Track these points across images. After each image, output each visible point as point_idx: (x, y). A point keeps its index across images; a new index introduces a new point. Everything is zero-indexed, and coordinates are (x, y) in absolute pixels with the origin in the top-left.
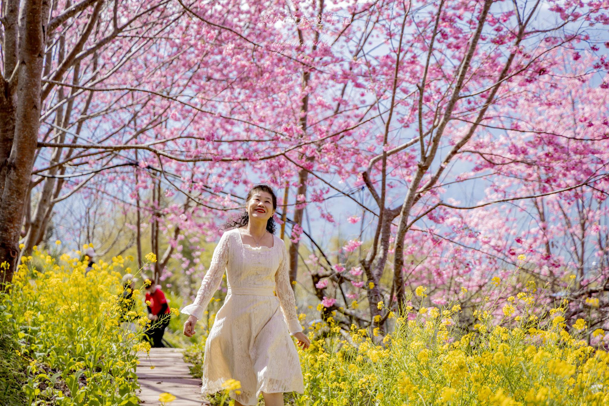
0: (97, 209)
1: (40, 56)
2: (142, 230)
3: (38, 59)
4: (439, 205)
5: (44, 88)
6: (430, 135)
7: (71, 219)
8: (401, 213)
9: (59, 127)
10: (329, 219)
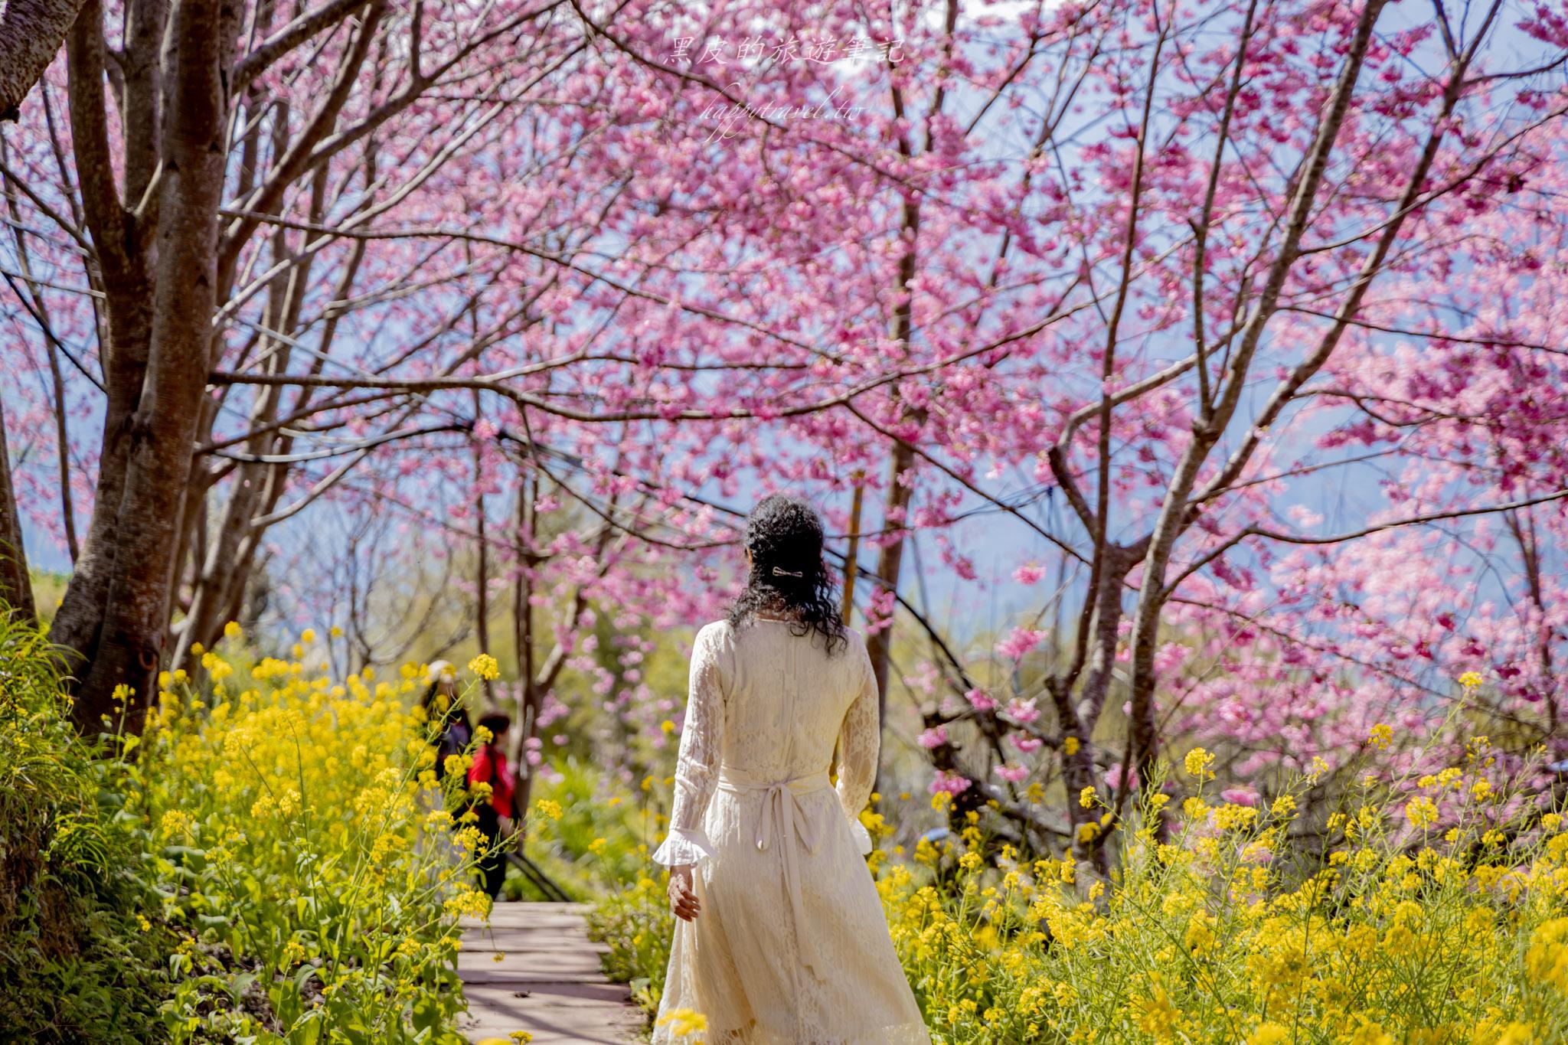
0: (376, 542)
1: (217, 147)
2: (491, 595)
3: (209, 158)
4: (1247, 532)
5: (232, 230)
6: (1223, 350)
7: (312, 568)
8: (1150, 556)
9: (273, 333)
10: (965, 570)
